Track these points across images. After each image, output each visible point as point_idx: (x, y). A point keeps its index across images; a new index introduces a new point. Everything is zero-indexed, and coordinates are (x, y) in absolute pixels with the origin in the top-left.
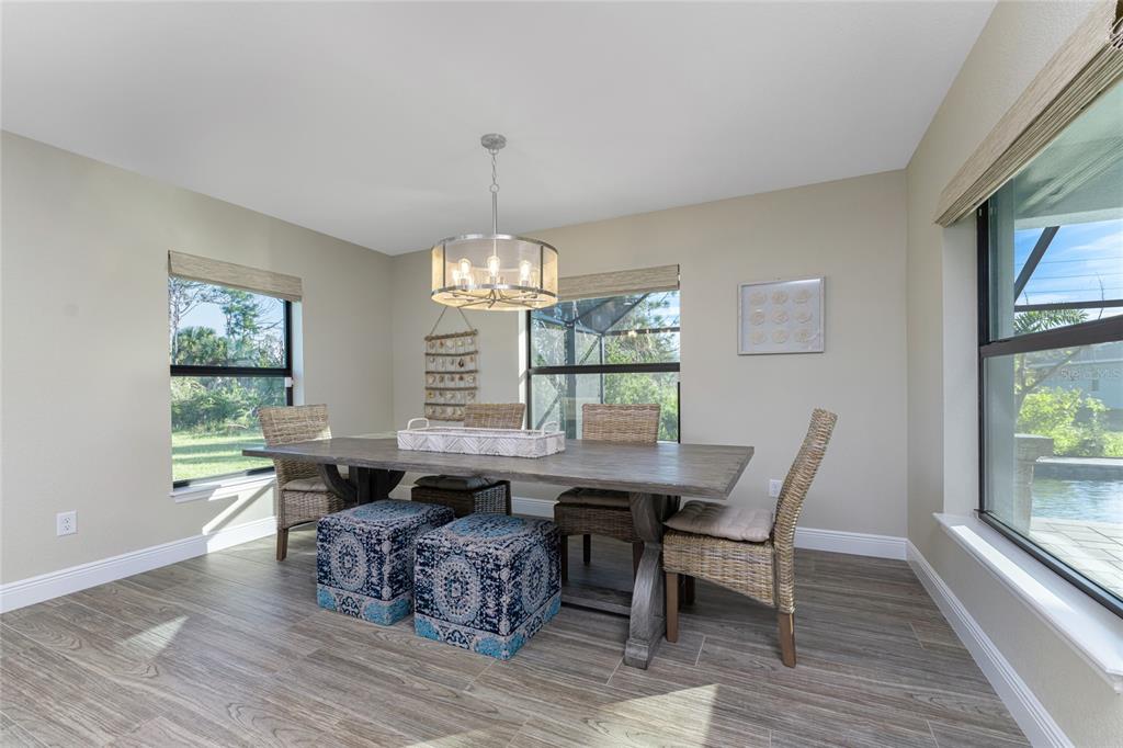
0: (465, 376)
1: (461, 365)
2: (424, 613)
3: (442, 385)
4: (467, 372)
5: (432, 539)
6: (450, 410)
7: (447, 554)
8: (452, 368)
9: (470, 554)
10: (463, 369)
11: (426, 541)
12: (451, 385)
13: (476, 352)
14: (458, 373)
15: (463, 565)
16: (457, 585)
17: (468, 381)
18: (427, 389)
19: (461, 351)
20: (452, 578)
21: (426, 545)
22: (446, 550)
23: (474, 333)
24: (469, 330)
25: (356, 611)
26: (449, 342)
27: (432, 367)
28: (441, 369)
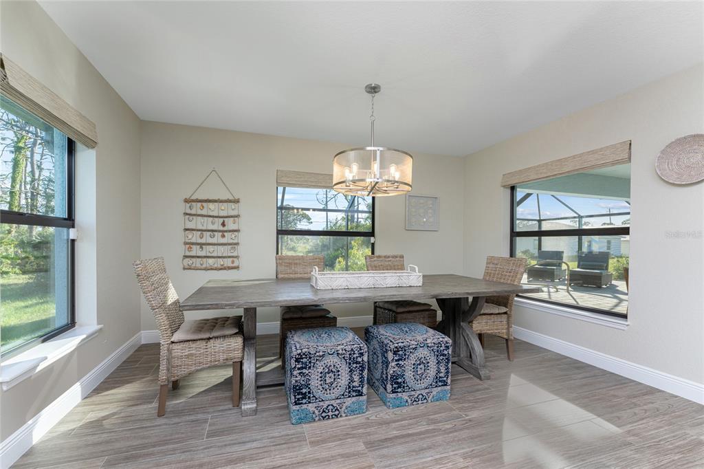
0: (226, 234)
1: (223, 224)
2: (397, 392)
3: (203, 241)
4: (230, 231)
5: (402, 343)
6: (211, 261)
7: (415, 349)
8: (214, 227)
9: (430, 345)
10: (225, 229)
11: (400, 344)
12: (214, 241)
13: (238, 216)
14: (220, 231)
15: (426, 353)
16: (422, 366)
17: (228, 238)
18: (186, 243)
19: (222, 213)
20: (418, 362)
21: (400, 347)
22: (414, 346)
23: (237, 201)
24: (231, 198)
25: (337, 412)
26: (211, 206)
27: (190, 225)
28: (200, 227)
